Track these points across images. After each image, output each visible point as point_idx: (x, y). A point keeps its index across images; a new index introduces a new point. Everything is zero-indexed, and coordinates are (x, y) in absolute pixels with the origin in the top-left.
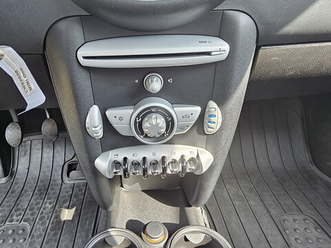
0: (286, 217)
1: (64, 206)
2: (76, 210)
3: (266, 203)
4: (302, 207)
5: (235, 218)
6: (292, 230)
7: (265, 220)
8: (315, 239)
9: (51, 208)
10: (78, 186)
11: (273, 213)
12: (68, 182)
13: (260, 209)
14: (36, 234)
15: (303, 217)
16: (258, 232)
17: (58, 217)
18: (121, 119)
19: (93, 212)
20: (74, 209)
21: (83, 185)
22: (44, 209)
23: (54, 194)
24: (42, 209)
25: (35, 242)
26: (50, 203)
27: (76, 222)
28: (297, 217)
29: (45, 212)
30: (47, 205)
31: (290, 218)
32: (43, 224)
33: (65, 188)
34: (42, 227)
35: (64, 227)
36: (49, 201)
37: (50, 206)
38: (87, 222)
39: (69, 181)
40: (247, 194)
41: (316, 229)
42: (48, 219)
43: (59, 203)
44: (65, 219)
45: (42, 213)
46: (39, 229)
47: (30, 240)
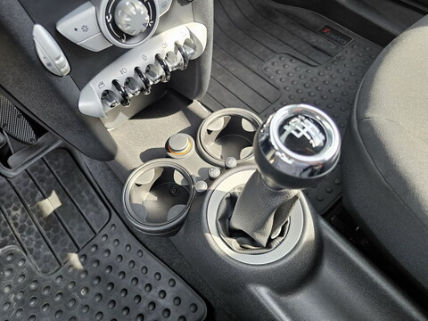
0: (265, 66)
1: (37, 199)
2: (58, 193)
3: (244, 62)
4: (274, 47)
5: (225, 93)
6: (275, 74)
7: (251, 78)
8: (293, 70)
9: (23, 212)
10: (34, 168)
11: (254, 67)
12: (14, 174)
13: (242, 71)
14: (32, 246)
15: (278, 56)
16: (250, 93)
17: (40, 214)
18: (85, 28)
19: (80, 181)
20: (54, 193)
21: (40, 164)
22: (14, 218)
23: (9, 197)
24: (11, 221)
25: (39, 253)
26: (15, 209)
27: (70, 203)
28: (274, 60)
29: (18, 221)
30: (14, 213)
31: (269, 64)
32: (30, 232)
33: (17, 183)
34: (31, 236)
35: (60, 216)
36: (10, 209)
37: (19, 212)
38: (83, 194)
39: (15, 171)
40: (224, 63)
41: (291, 61)
42: (30, 224)
43: (27, 201)
44: (53, 209)
45: (16, 225)
46: (31, 239)
47: (30, 256)
